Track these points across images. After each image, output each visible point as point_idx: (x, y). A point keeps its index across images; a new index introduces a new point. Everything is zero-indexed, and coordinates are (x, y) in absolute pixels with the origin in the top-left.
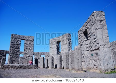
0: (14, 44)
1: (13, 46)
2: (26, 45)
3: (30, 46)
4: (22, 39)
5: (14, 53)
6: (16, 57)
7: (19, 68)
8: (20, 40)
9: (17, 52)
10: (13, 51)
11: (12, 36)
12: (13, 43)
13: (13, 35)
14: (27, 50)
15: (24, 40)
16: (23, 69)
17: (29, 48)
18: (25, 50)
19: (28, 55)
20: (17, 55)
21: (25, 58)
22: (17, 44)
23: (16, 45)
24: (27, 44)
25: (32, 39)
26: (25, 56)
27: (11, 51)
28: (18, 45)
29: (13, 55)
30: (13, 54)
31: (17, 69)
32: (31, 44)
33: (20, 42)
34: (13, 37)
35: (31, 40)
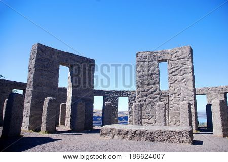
0: (144, 76)
1: (142, 78)
2: (172, 72)
3: (182, 72)
4: (161, 59)
5: (146, 96)
6: (152, 104)
7: (136, 138)
8: (156, 62)
9: (152, 93)
10: (144, 91)
11: (137, 56)
12: (141, 73)
13: (140, 55)
14: (177, 84)
15: (166, 60)
16: (147, 139)
17: (181, 78)
18: (172, 85)
19: (182, 97)
20: (154, 98)
21: (174, 105)
22: (152, 74)
23: (149, 75)
24: (174, 69)
25: (185, 55)
26: (173, 102)
27: (140, 92)
28: (153, 76)
29: (145, 101)
30: (144, 99)
31: (131, 139)
32: (185, 66)
33: (158, 67)
34: (140, 59)
35: (182, 56)
